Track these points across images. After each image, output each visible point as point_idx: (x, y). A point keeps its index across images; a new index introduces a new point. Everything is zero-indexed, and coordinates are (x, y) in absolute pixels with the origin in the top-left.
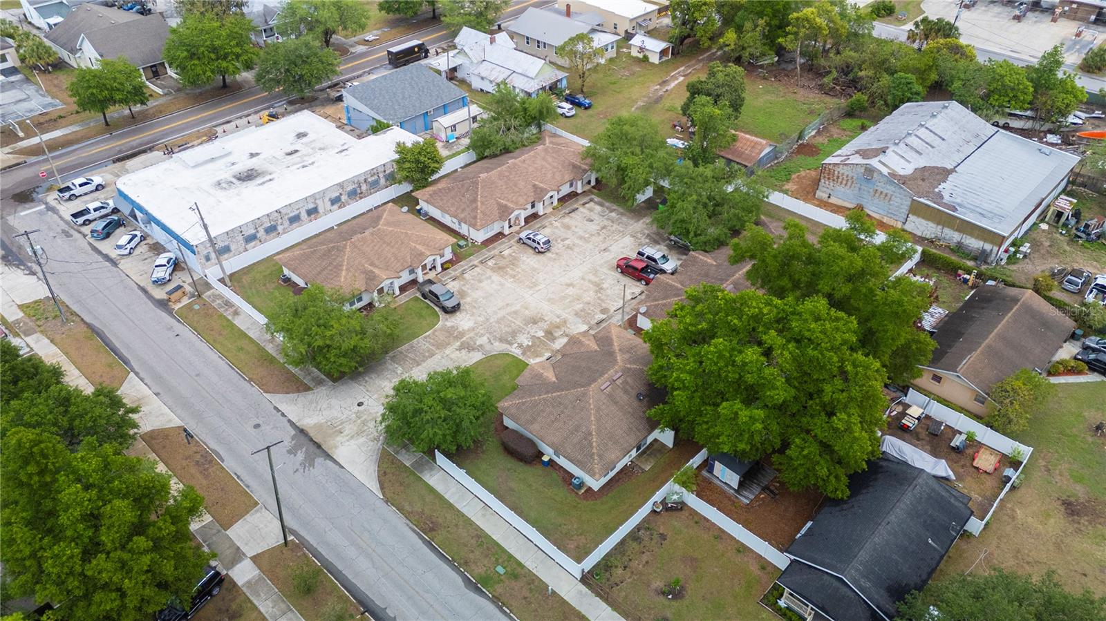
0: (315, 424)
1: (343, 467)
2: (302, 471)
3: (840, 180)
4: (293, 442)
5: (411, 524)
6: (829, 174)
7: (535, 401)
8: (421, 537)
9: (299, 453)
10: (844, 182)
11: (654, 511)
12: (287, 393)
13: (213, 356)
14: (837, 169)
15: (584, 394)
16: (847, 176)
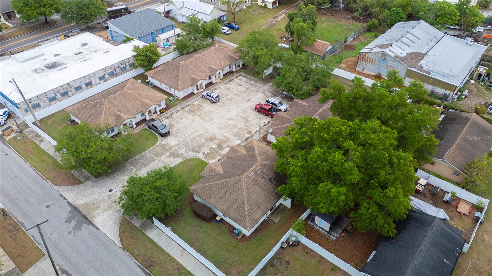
0: (84, 203)
1: (98, 229)
2: (74, 232)
3: (368, 61)
4: (69, 215)
5: (138, 263)
6: (363, 58)
7: (212, 185)
8: (144, 271)
9: (73, 221)
10: (371, 62)
11: (282, 247)
12: (68, 186)
13: (26, 166)
14: (367, 55)
15: (240, 180)
16: (372, 59)
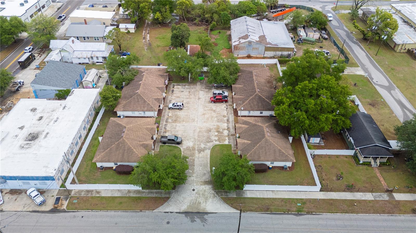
0: (188, 207)
1: (216, 213)
2: (206, 224)
3: (240, 49)
4: (188, 218)
5: (260, 212)
6: (236, 48)
8: (268, 214)
9: (195, 219)
12: (162, 204)
14: (239, 46)
